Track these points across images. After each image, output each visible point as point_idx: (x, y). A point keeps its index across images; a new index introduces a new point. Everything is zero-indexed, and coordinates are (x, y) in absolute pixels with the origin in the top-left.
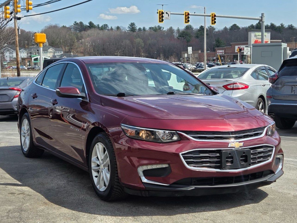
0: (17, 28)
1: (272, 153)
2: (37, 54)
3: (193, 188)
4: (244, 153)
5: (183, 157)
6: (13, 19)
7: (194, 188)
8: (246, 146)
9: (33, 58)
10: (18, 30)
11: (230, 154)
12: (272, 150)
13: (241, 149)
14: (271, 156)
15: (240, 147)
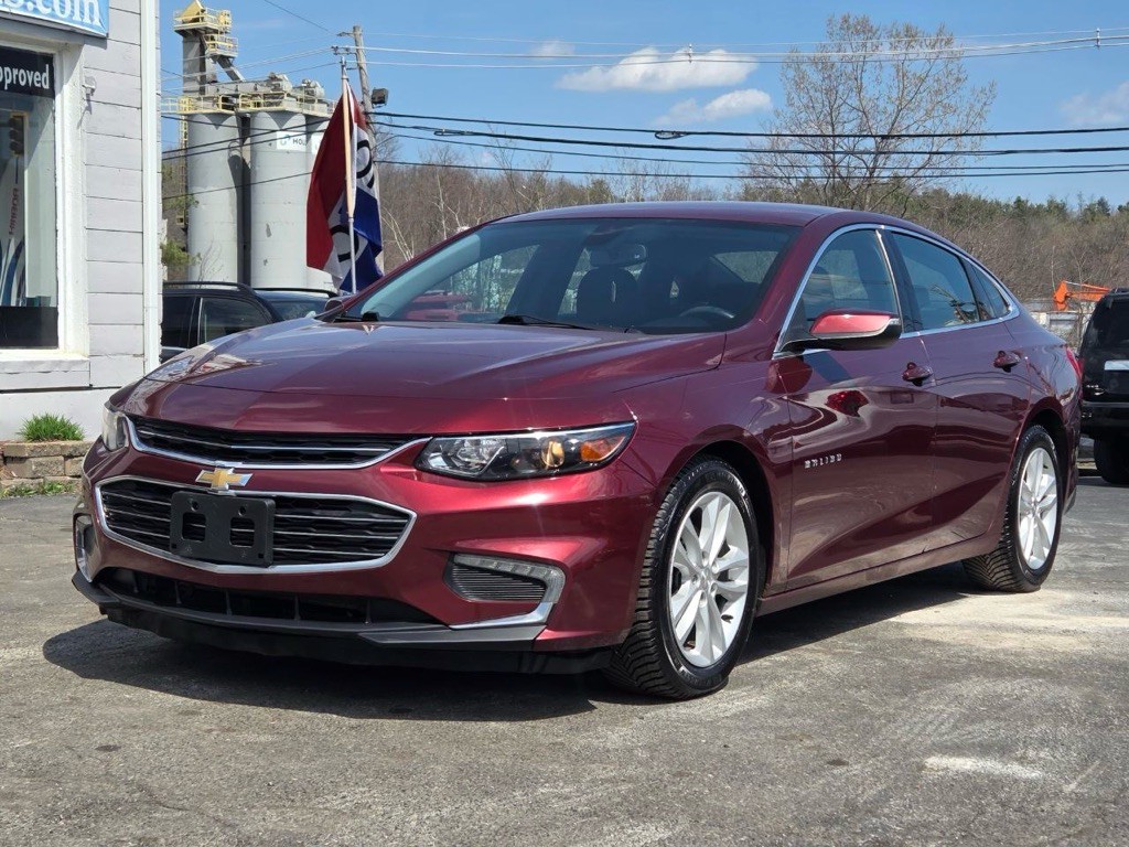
4: (243, 510)
5: (104, 496)
11: (195, 505)
12: (403, 525)
13: (239, 496)
14: (390, 548)
15: (231, 487)
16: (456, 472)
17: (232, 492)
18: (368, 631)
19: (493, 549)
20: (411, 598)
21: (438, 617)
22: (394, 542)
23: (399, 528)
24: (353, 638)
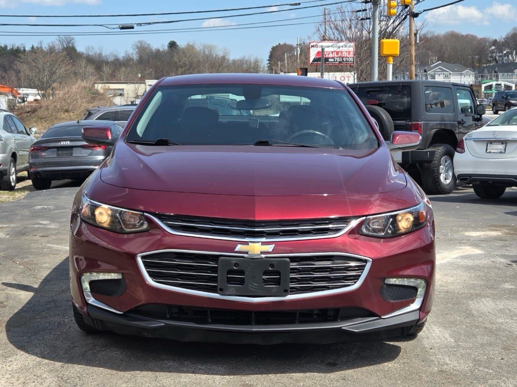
0: (414, 31)
1: (362, 272)
2: (494, 79)
3: (161, 323)
4: (272, 265)
5: (144, 262)
6: (408, 17)
7: (163, 324)
8: (282, 252)
9: (483, 86)
10: (416, 35)
11: (236, 265)
12: (364, 266)
13: (266, 257)
14: (358, 279)
15: (262, 253)
16: (371, 233)
17: (263, 256)
18: (346, 325)
19: (405, 274)
20: (366, 305)
21: (376, 312)
22: (359, 276)
23: (362, 268)
24: (340, 330)
